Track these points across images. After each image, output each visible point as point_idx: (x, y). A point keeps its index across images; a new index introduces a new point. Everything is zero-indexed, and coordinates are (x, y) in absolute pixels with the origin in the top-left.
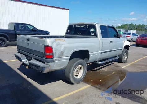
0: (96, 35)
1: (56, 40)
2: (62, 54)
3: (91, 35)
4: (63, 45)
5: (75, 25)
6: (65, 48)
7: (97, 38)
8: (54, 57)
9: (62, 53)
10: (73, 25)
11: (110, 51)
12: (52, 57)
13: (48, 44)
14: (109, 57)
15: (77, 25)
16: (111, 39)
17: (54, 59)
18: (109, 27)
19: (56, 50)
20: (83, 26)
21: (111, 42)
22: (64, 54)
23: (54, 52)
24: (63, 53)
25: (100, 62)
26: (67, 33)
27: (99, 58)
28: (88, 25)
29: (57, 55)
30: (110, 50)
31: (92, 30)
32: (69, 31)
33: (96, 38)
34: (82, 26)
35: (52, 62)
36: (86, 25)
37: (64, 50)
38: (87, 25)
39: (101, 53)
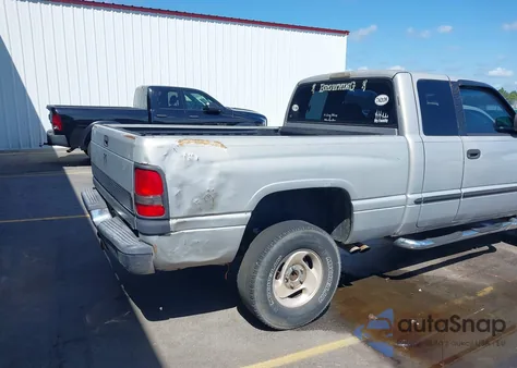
0: (394, 122)
1: (185, 143)
2: (209, 202)
3: (376, 121)
4: (216, 165)
5: (318, 85)
6: (226, 175)
7: (401, 133)
8: (173, 212)
9: (209, 196)
10: (312, 84)
11: (466, 195)
12: (161, 212)
13: (146, 159)
14: (462, 222)
15: (326, 82)
16: (471, 142)
17: (172, 222)
18: (466, 86)
19: (181, 186)
20: (347, 87)
21: (474, 154)
22: (222, 202)
23: (172, 191)
24: (216, 195)
25: (411, 243)
26: (291, 116)
27: (404, 222)
28: (364, 79)
29: (187, 207)
30: (464, 191)
31: (381, 100)
32: (295, 108)
33: (393, 134)
34: (341, 87)
35: (165, 232)
36: (359, 81)
37: (221, 186)
38: (362, 80)
39: (418, 202)
